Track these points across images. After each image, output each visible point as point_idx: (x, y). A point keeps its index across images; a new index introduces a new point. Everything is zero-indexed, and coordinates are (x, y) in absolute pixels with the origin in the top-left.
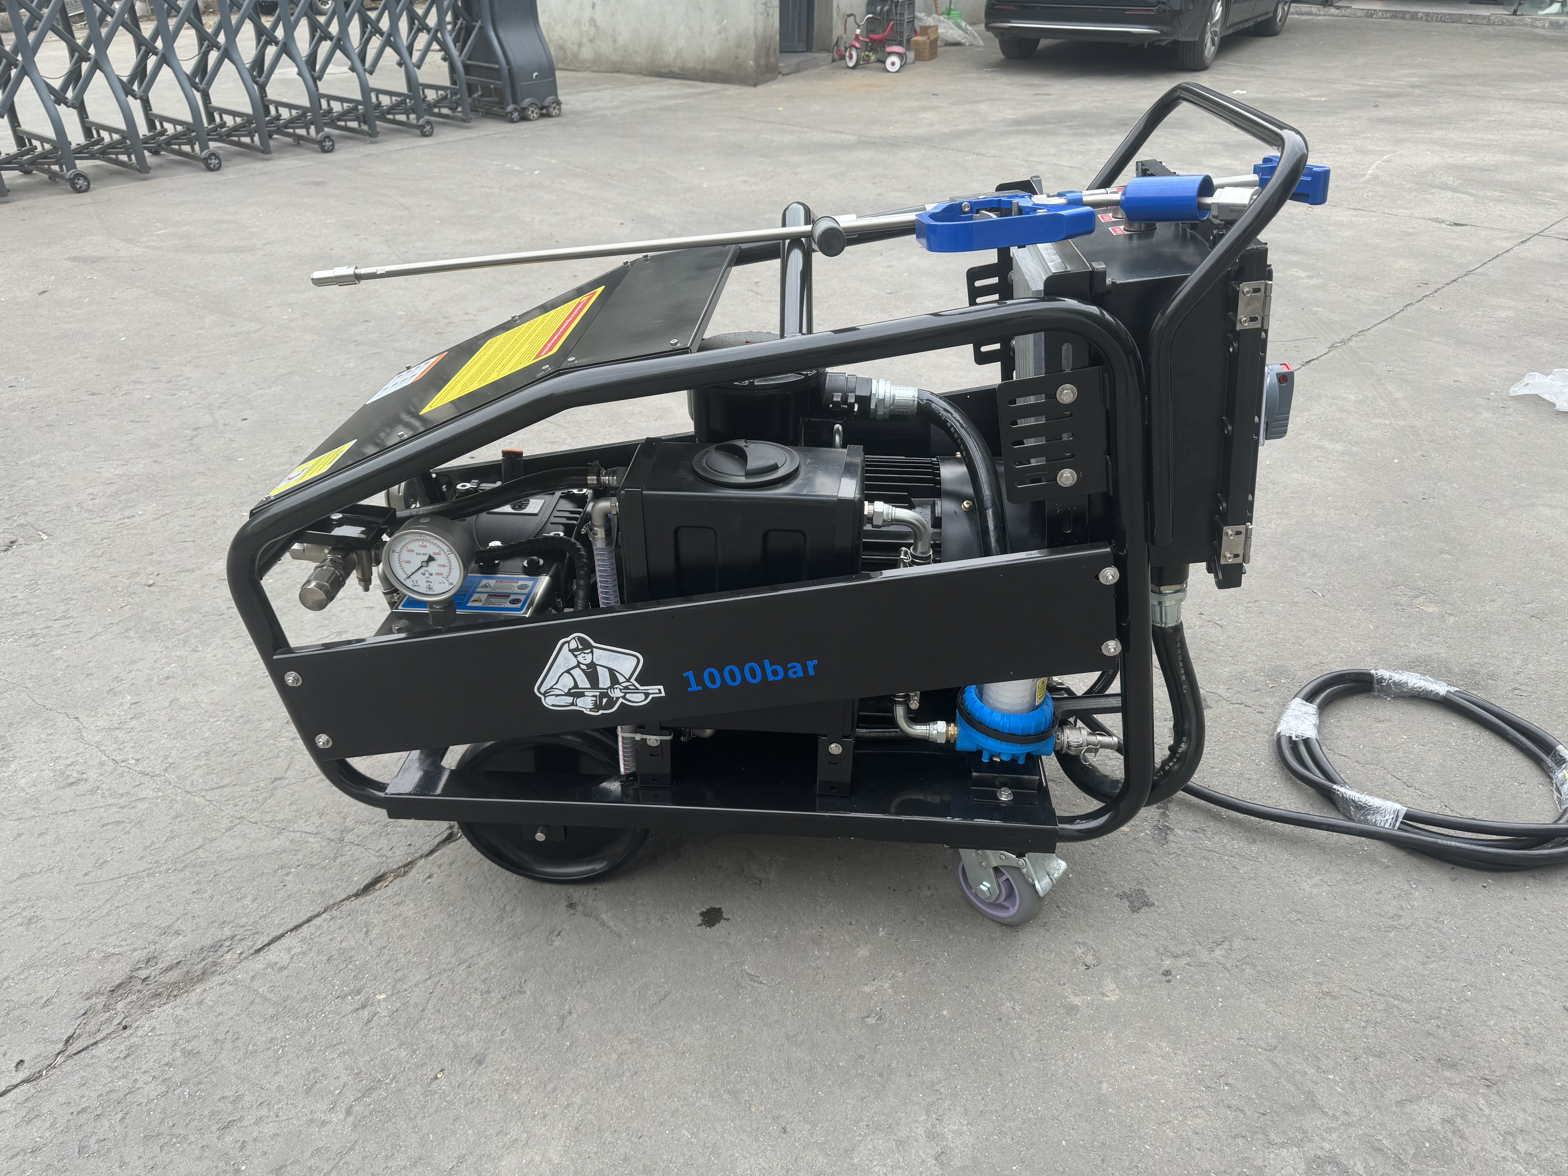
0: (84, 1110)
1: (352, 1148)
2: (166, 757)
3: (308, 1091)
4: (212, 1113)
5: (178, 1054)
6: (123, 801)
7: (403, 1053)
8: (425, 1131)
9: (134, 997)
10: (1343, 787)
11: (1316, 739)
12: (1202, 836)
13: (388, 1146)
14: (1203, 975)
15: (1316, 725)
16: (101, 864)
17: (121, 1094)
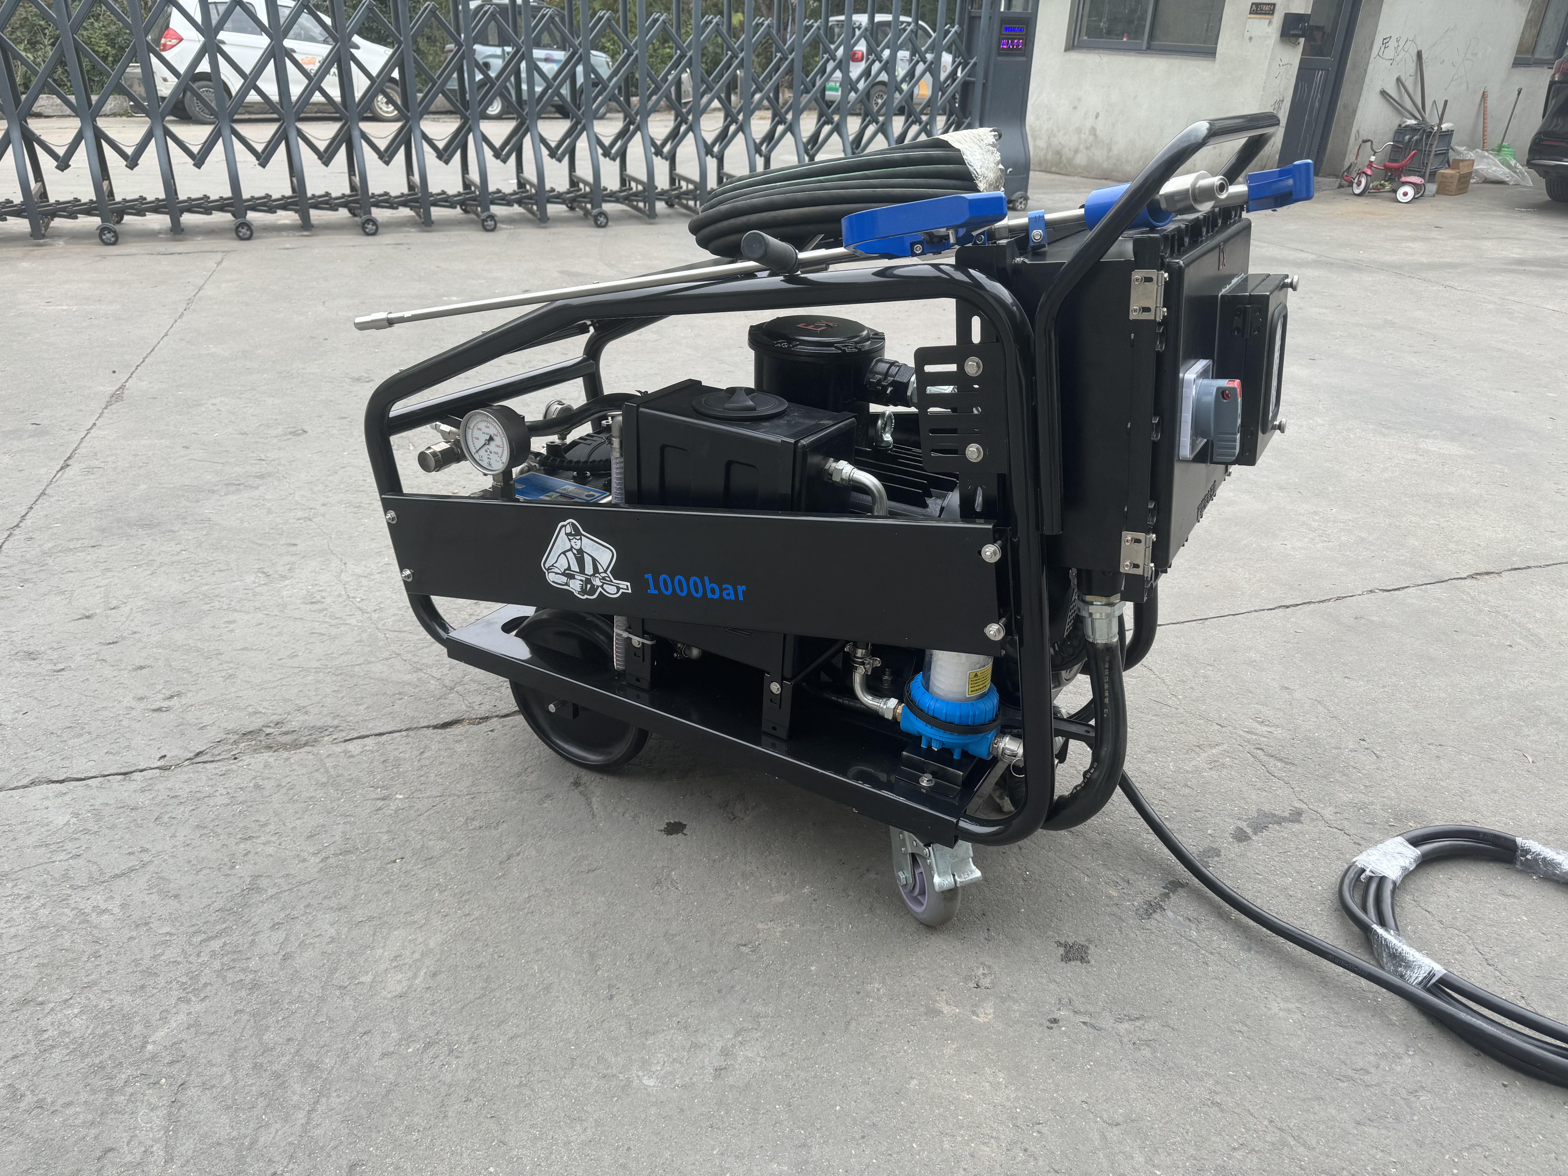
0: (176, 797)
1: (309, 883)
3: (308, 837)
4: (245, 828)
5: (252, 785)
6: (333, 622)
7: (385, 837)
8: (361, 891)
9: (254, 742)
10: (1386, 930)
11: (1394, 883)
12: (1193, 926)
13: (331, 891)
14: (1091, 1037)
15: (1405, 869)
16: (294, 656)
17: (203, 795)
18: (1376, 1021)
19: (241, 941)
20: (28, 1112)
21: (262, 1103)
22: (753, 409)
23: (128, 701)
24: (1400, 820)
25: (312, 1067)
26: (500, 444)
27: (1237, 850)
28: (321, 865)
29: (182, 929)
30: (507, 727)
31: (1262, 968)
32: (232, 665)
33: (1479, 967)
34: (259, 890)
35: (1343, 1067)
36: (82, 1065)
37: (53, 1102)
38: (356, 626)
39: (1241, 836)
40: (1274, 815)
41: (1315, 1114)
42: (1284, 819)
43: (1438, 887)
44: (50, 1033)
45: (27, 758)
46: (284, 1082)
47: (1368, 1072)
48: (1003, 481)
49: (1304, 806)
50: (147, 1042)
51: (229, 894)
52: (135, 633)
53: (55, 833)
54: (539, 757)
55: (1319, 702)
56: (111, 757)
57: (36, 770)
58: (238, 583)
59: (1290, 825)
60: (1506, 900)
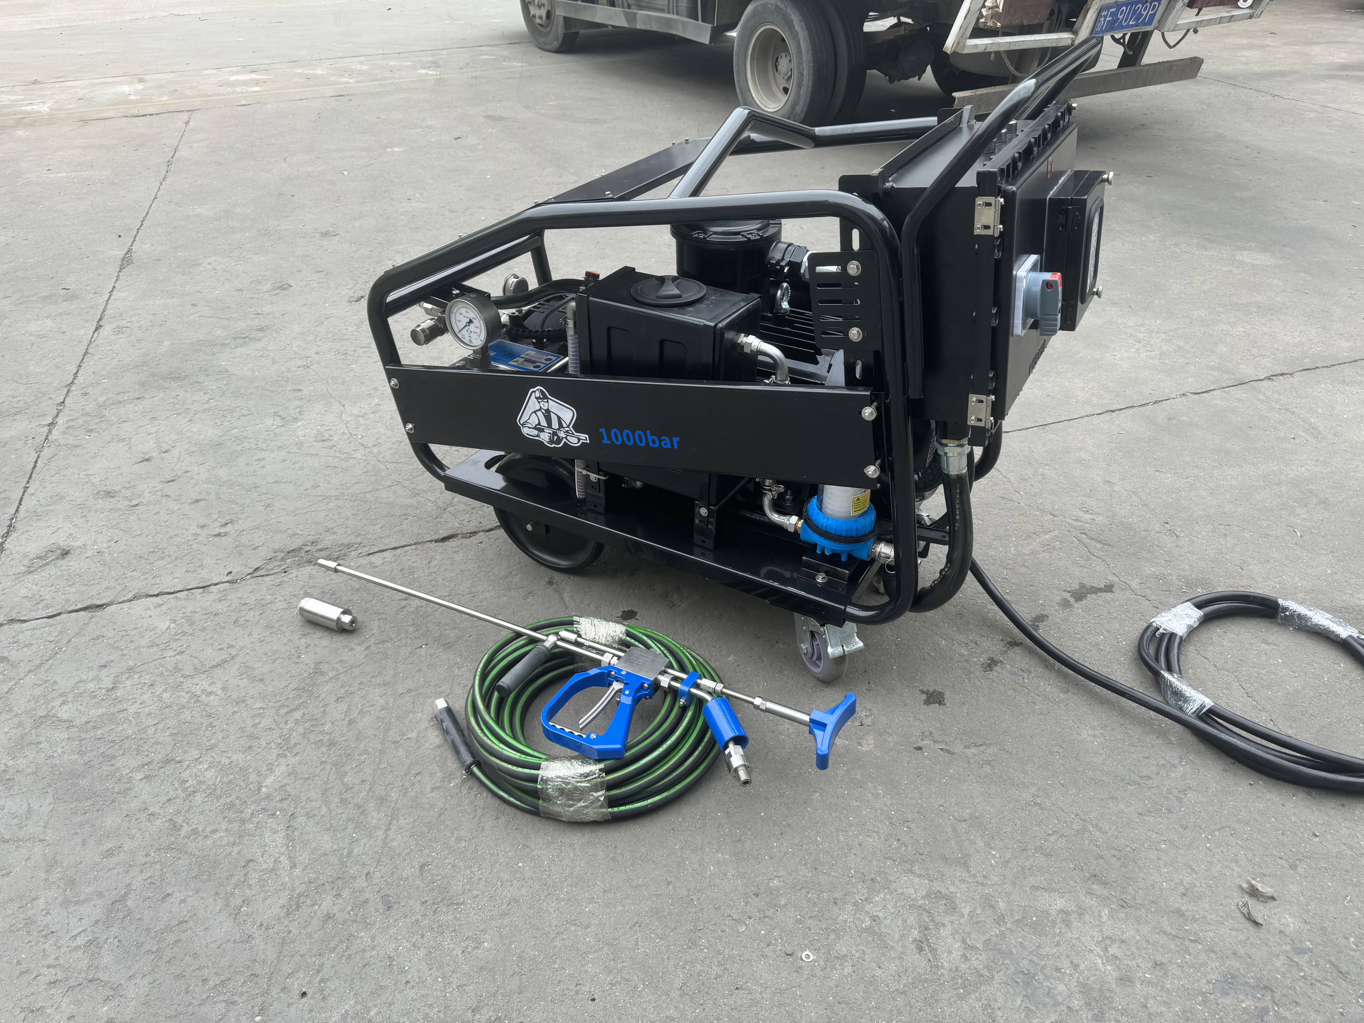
0: (246, 604)
1: (359, 666)
2: (378, 439)
5: (302, 592)
6: (343, 457)
8: (399, 670)
9: (297, 559)
10: (1171, 674)
11: (1181, 638)
12: (1025, 675)
13: (377, 671)
14: (947, 760)
15: (1190, 626)
16: (316, 486)
17: (266, 602)
18: (1159, 741)
19: (315, 712)
20: (188, 837)
21: (351, 826)
22: (679, 296)
23: (194, 529)
24: (1191, 588)
25: (382, 800)
26: (478, 325)
27: (1061, 616)
28: (366, 652)
29: (271, 704)
30: (492, 540)
31: (1076, 705)
32: (268, 496)
33: (1241, 699)
34: (322, 673)
35: (1132, 775)
36: (218, 804)
37: (203, 830)
38: (362, 459)
39: (1066, 604)
40: (1092, 587)
41: (1109, 809)
42: (1100, 590)
43: (1215, 638)
44: (190, 782)
45: (126, 578)
46: (364, 811)
47: (1150, 778)
48: (878, 356)
49: (1116, 579)
50: (261, 786)
51: (300, 677)
52: (187, 472)
53: (161, 636)
54: (520, 563)
55: (1134, 493)
56: (190, 574)
57: (136, 586)
58: (260, 426)
59: (1104, 594)
60: (1267, 647)
